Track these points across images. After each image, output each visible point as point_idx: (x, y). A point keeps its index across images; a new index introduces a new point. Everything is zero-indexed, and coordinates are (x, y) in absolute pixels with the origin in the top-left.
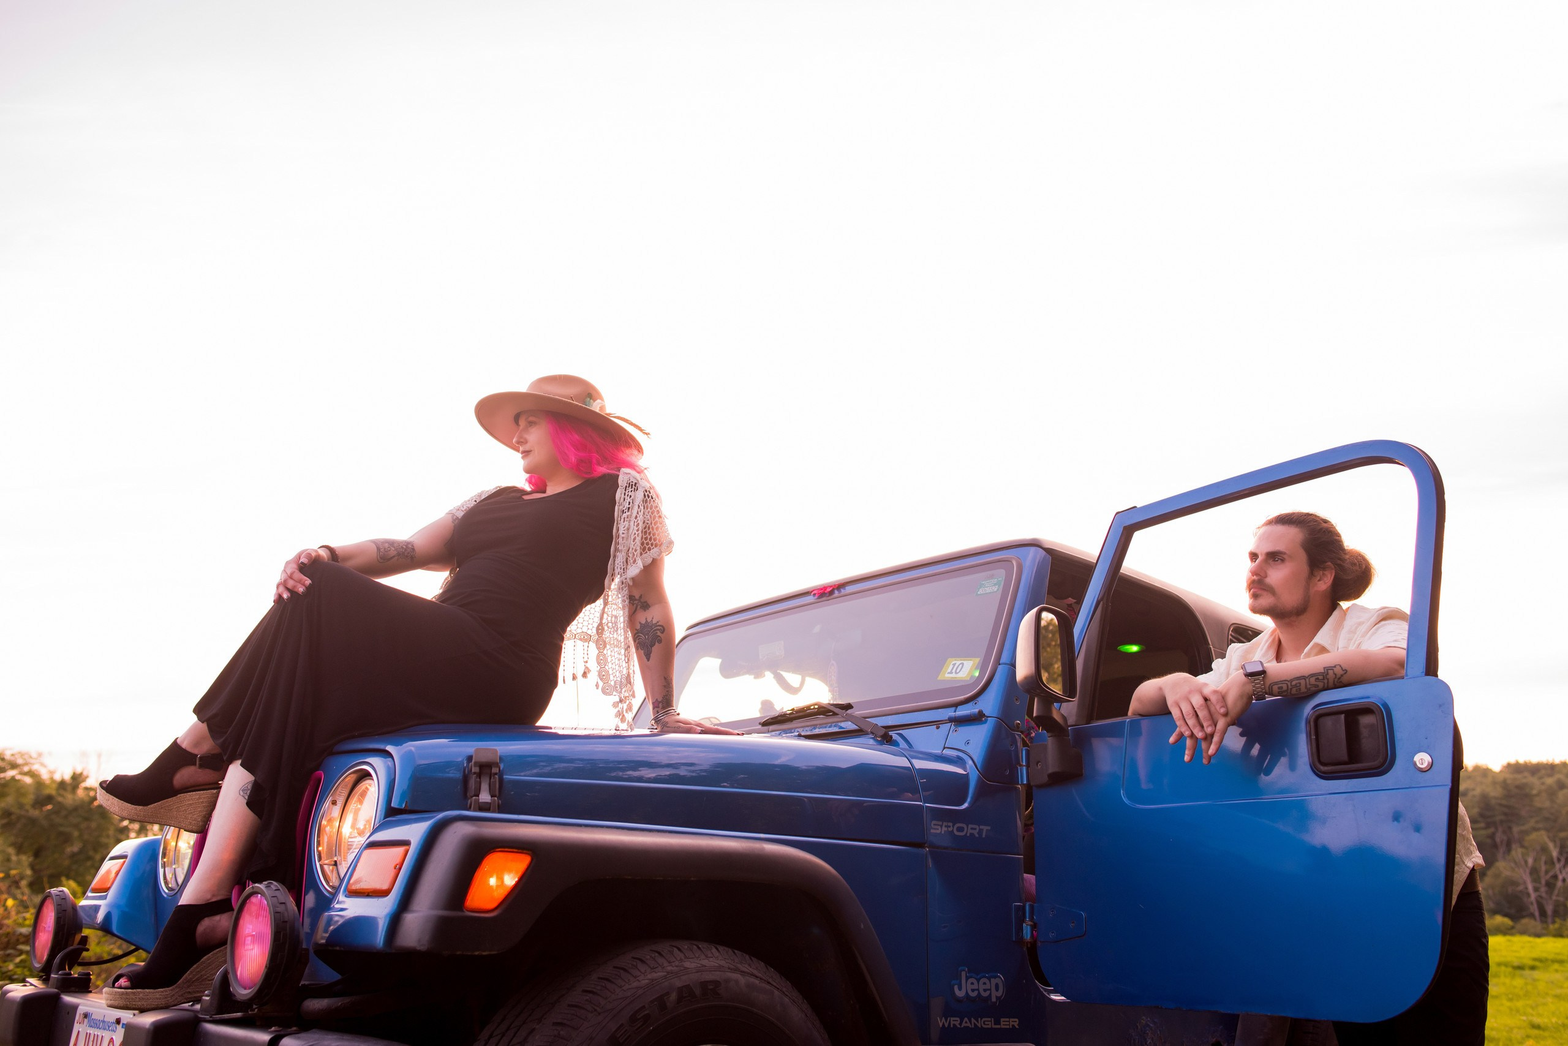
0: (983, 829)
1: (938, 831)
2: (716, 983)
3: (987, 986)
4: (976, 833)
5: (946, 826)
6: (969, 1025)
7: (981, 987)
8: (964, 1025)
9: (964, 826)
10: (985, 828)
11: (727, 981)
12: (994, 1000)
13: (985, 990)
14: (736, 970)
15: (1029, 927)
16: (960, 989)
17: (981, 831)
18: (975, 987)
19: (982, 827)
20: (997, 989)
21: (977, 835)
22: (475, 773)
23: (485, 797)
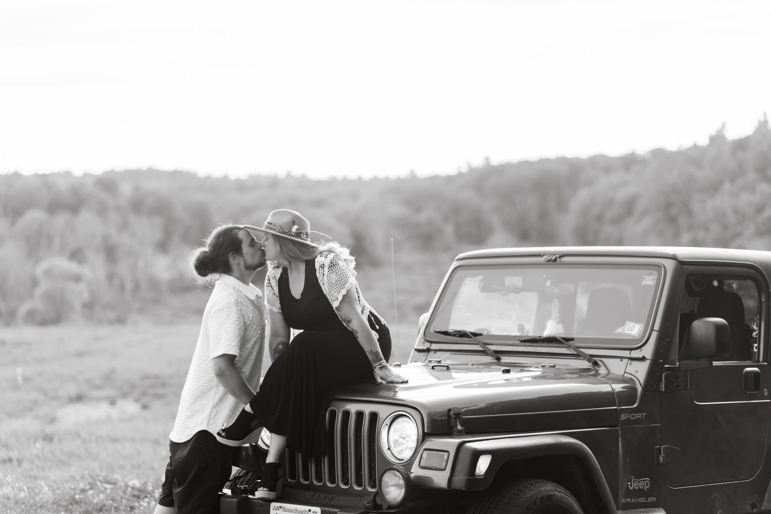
0: (643, 415)
1: (624, 419)
2: (551, 496)
3: (643, 484)
4: (640, 417)
5: (627, 416)
6: (634, 501)
7: (640, 485)
8: (632, 501)
9: (635, 414)
10: (644, 414)
11: (554, 495)
12: (645, 490)
13: (642, 486)
14: (557, 491)
15: (662, 457)
16: (631, 486)
17: (642, 416)
18: (638, 485)
19: (643, 414)
20: (647, 485)
21: (640, 418)
22: (454, 418)
23: (459, 427)
